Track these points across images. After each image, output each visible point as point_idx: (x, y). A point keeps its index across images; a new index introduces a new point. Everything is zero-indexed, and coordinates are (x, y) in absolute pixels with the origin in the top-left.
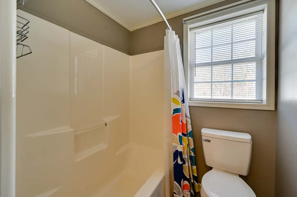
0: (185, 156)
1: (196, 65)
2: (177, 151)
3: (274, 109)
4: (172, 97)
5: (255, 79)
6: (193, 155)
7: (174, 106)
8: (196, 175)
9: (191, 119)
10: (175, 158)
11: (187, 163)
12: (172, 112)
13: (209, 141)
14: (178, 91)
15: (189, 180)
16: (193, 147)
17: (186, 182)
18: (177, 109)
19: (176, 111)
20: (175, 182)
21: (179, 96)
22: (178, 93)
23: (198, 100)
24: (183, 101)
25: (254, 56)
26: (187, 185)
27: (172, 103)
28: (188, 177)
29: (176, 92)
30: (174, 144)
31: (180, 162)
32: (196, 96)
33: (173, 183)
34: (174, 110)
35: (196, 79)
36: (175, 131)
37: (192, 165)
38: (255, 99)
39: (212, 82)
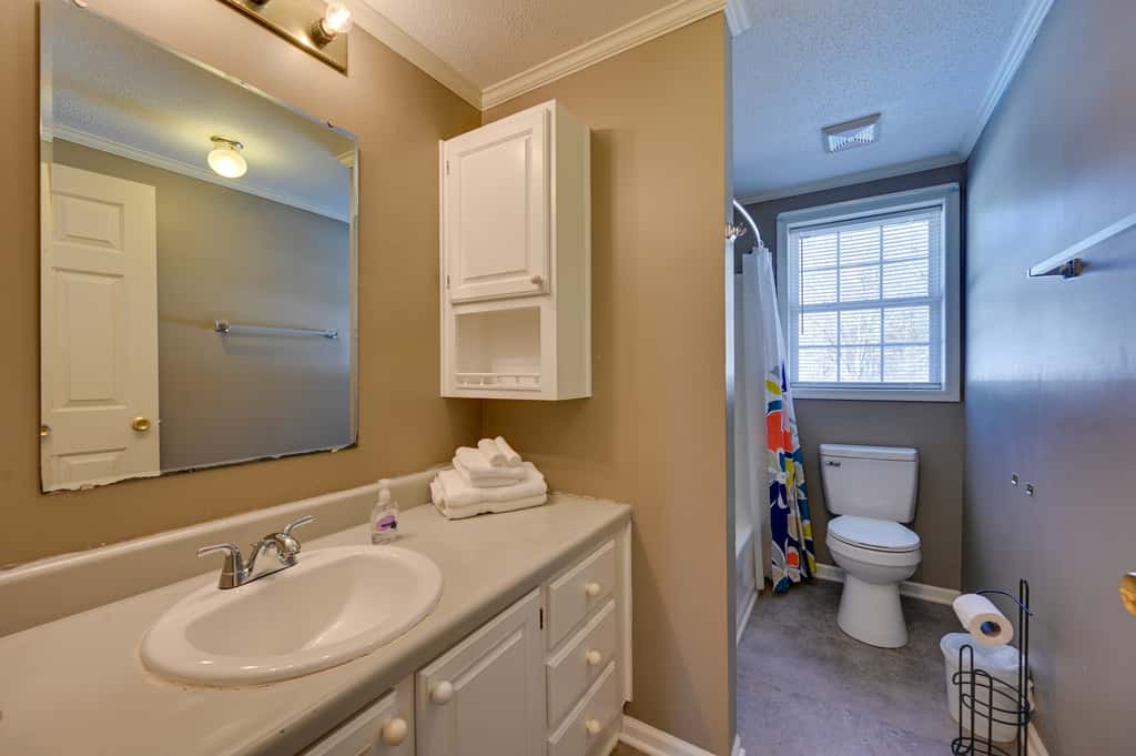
0: (790, 497)
1: (804, 309)
2: (777, 483)
3: (958, 400)
4: (766, 379)
5: (927, 340)
6: (803, 497)
7: (770, 397)
8: (810, 538)
9: (798, 424)
10: (773, 496)
11: (793, 511)
12: (767, 407)
13: (838, 465)
14: (777, 368)
15: (797, 545)
16: (803, 482)
17: (792, 550)
18: (777, 402)
19: (775, 405)
20: (774, 542)
21: (778, 376)
22: (775, 371)
23: (809, 385)
24: (784, 387)
25: (927, 294)
26: (794, 554)
27: (767, 391)
28: (796, 539)
29: (772, 368)
30: (770, 470)
31: (782, 505)
32: (803, 377)
33: (770, 543)
34: (770, 404)
35: (803, 340)
36: (773, 446)
37: (802, 520)
38: (927, 381)
39: (839, 346)
